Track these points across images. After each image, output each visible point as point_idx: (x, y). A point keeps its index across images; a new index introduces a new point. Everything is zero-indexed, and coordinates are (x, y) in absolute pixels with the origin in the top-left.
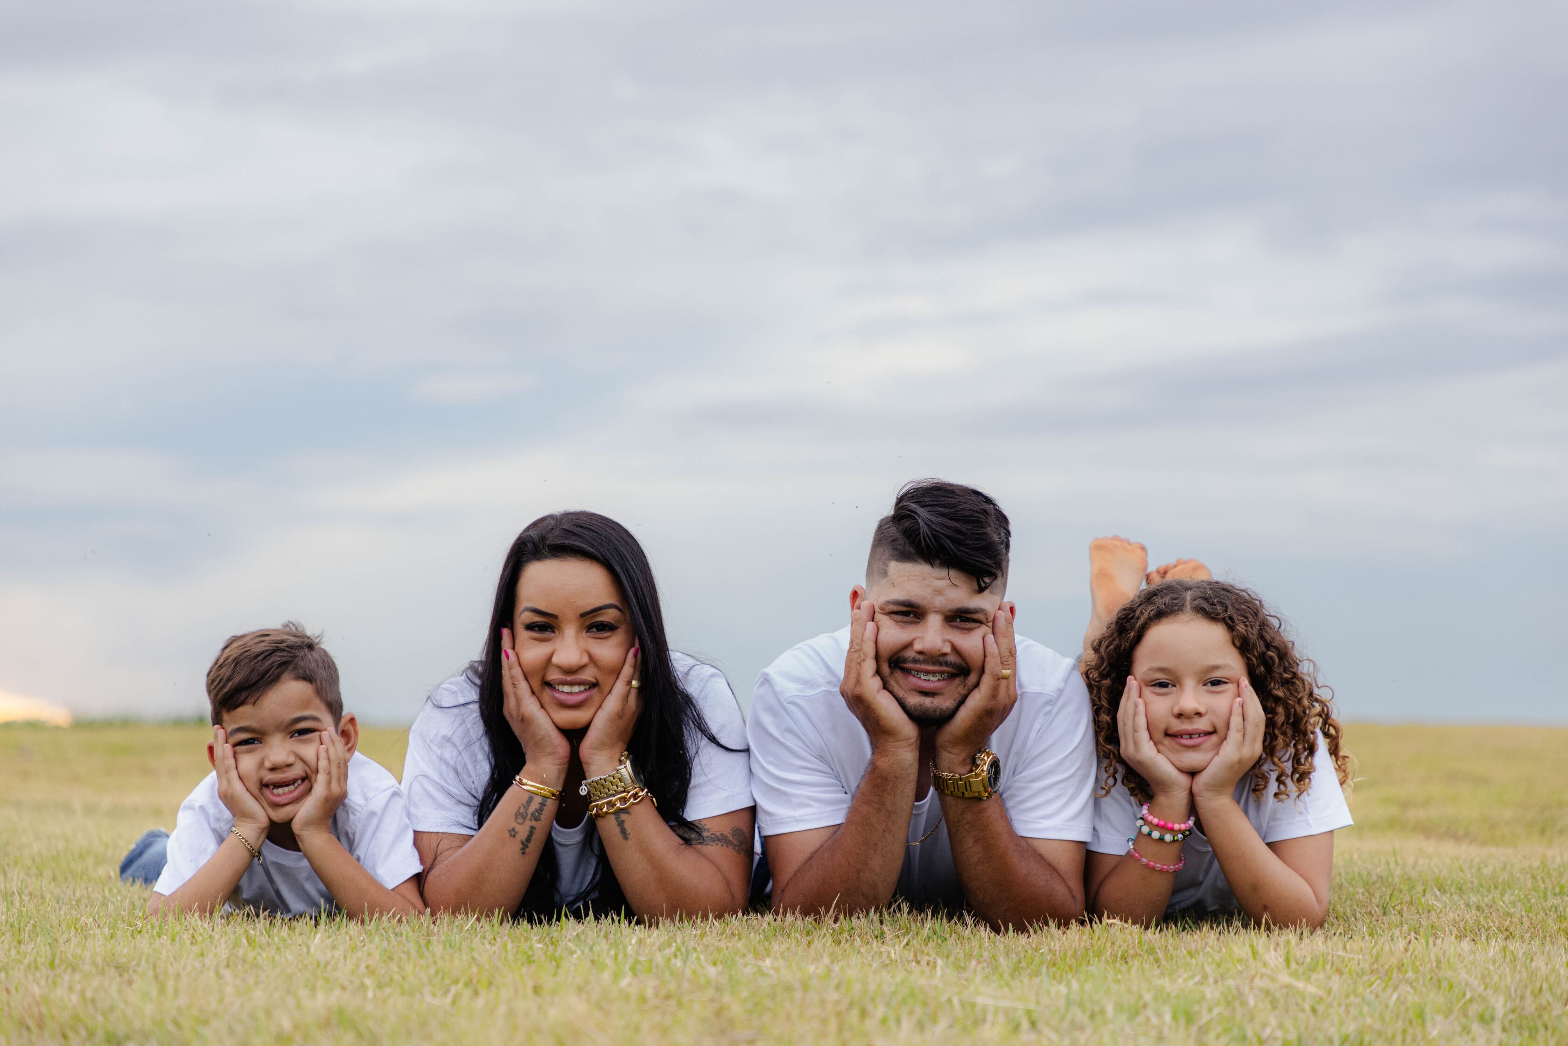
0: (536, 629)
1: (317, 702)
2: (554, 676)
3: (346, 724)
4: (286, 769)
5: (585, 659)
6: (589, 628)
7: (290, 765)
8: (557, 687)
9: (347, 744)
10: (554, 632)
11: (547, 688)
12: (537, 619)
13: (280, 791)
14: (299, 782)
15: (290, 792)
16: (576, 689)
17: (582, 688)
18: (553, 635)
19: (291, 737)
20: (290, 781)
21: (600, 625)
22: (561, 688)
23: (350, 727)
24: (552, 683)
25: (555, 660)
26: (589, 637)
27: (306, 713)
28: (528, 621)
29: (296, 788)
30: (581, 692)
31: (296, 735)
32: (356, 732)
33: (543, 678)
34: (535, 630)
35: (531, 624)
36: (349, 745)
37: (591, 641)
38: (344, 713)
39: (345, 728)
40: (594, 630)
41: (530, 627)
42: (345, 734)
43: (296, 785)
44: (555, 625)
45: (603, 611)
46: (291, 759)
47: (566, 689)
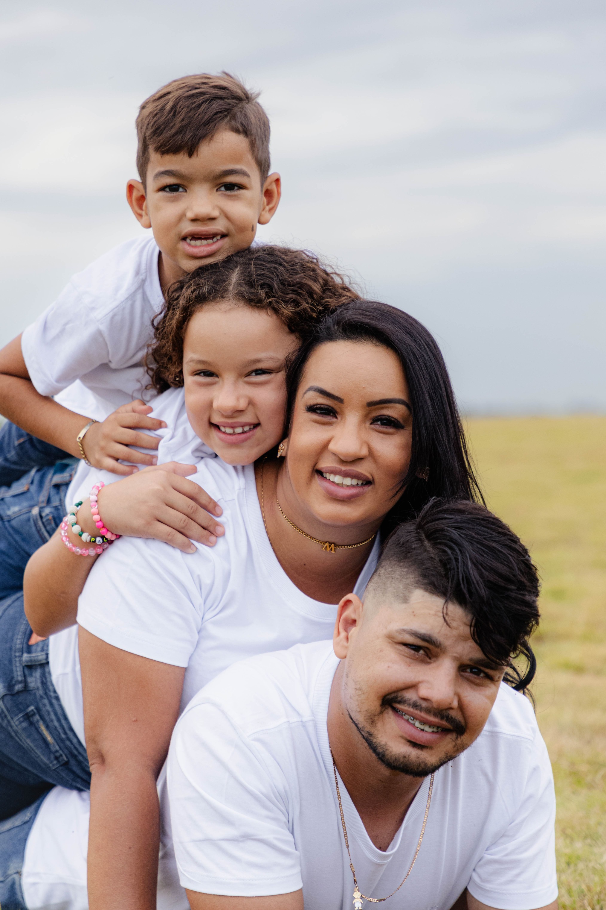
0: (319, 412)
1: (249, 157)
2: (326, 463)
3: (271, 183)
4: (209, 222)
5: (364, 452)
6: (374, 421)
7: (212, 219)
8: (328, 476)
9: (268, 204)
10: (336, 418)
11: (316, 476)
12: (321, 400)
13: (198, 243)
14: (219, 237)
15: (208, 245)
16: (348, 481)
17: (354, 482)
18: (335, 420)
19: (217, 190)
20: (210, 235)
21: (386, 419)
22: (332, 478)
23: (274, 187)
24: (322, 470)
25: (331, 446)
26: (373, 429)
27: (237, 167)
28: (311, 402)
29: (214, 243)
30: (353, 486)
31: (223, 189)
32: (279, 194)
33: (315, 464)
34: (317, 413)
35: (314, 405)
36: (271, 206)
37: (375, 435)
38: (270, 173)
39: (269, 188)
40: (379, 423)
41: (312, 409)
42: (268, 194)
43: (215, 239)
44: (338, 410)
45: (392, 405)
46: (215, 213)
47: (337, 479)
